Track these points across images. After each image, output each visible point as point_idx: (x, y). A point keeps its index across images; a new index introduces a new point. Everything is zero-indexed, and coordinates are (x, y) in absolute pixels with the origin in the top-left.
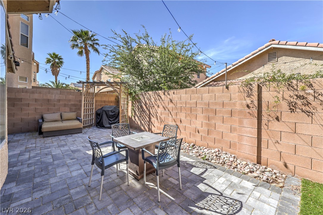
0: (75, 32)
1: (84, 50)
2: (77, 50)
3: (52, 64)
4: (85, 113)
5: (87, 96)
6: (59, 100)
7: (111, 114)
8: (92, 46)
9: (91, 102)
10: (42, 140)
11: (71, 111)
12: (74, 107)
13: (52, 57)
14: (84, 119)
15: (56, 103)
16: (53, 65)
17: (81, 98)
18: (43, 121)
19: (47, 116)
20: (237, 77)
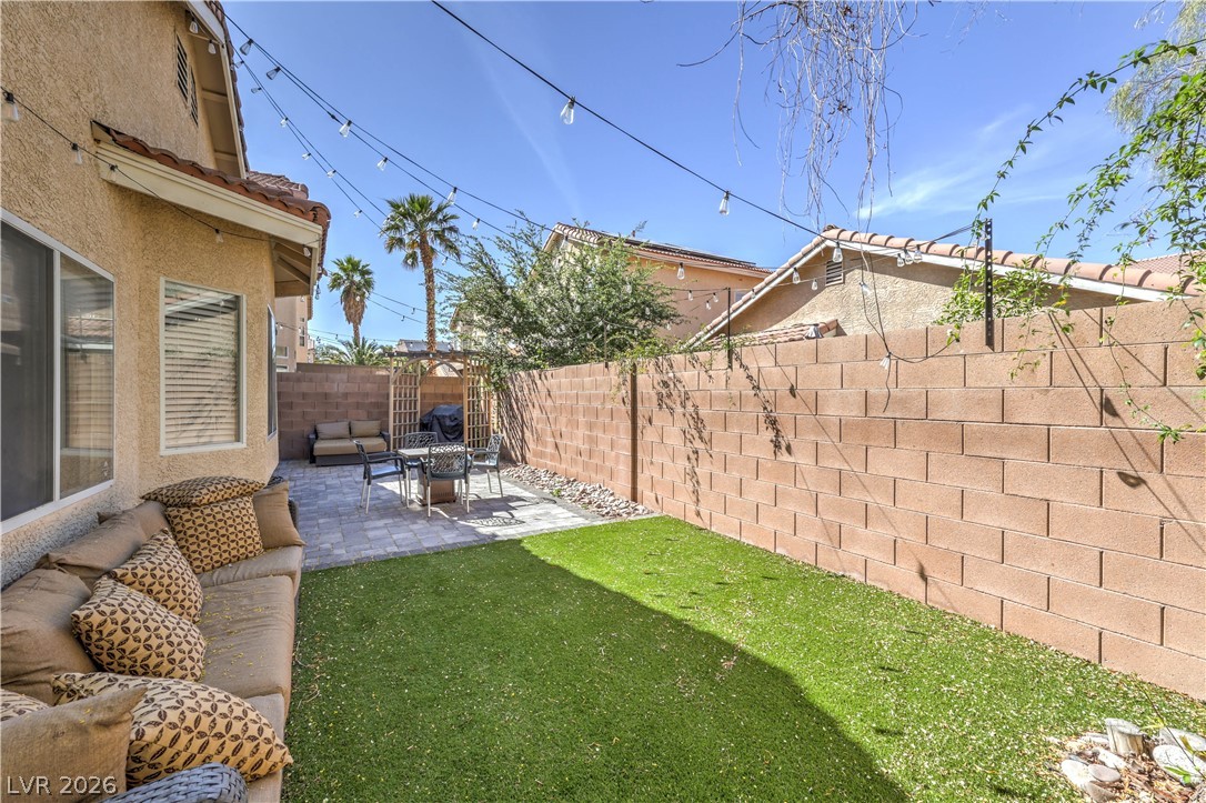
0: (395, 206)
1: (418, 251)
2: (400, 254)
3: (344, 291)
4: (397, 423)
5: (400, 384)
6: (346, 395)
7: (448, 423)
8: (439, 235)
9: (410, 396)
10: (315, 470)
11: (370, 417)
12: (377, 410)
13: (344, 270)
14: (394, 435)
15: (339, 400)
16: (347, 293)
17: (388, 388)
18: (317, 437)
19: (324, 429)
20: (768, 324)
